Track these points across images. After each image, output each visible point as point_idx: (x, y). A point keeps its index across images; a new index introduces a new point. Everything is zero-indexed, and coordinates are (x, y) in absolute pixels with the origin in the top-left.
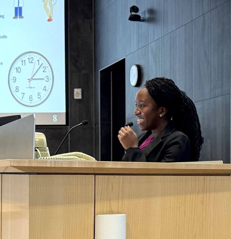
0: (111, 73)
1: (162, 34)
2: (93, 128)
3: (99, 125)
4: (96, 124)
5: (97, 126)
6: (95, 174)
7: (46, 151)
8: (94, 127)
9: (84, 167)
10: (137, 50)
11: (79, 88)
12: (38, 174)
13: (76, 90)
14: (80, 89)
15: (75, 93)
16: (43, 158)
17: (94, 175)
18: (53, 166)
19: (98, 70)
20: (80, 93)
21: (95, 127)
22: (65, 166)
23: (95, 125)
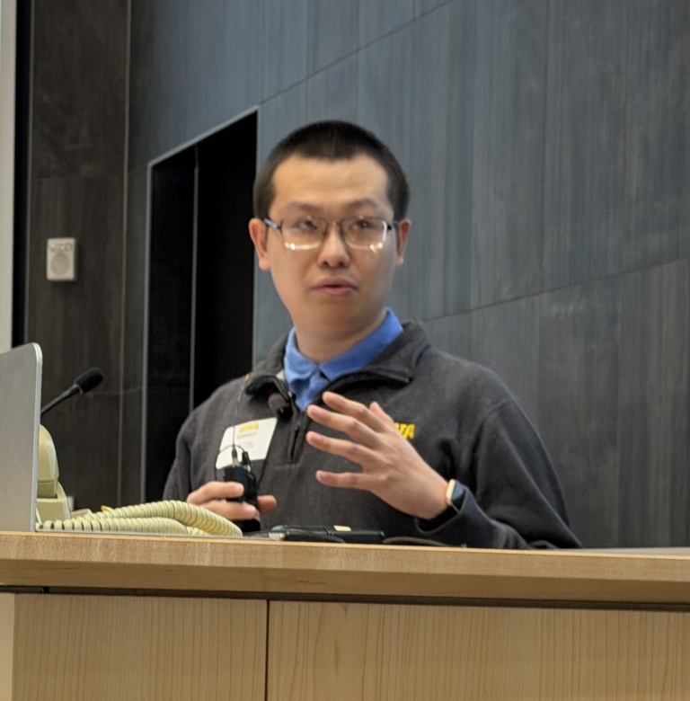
0: (197, 171)
1: (414, 11)
2: (116, 398)
3: (141, 385)
4: (131, 382)
5: (132, 390)
6: (270, 597)
7: (56, 497)
8: (121, 393)
9: (233, 565)
10: (308, 77)
11: (67, 234)
12: (46, 590)
13: (53, 244)
14: (71, 241)
15: (50, 256)
16: (48, 524)
17: (265, 602)
18: (114, 559)
19: (146, 163)
20: (71, 255)
21: (125, 396)
22: (160, 559)
23: (126, 387)
